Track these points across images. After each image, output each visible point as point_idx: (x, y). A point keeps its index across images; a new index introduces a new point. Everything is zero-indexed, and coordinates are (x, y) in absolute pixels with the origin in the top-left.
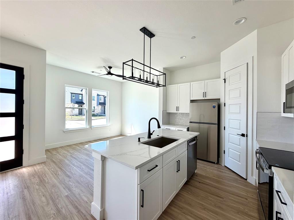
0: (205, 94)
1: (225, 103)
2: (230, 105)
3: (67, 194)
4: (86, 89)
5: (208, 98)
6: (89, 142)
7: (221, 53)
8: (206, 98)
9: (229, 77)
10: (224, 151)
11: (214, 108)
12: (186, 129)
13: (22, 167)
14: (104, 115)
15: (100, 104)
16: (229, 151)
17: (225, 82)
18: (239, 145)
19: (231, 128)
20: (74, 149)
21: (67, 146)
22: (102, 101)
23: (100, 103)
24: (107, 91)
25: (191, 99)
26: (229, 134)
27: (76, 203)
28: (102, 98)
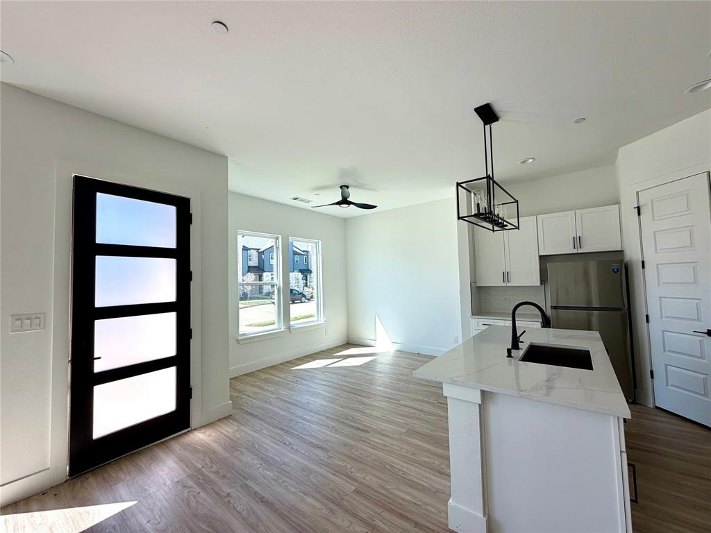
0: (577, 241)
1: (643, 262)
2: (659, 266)
3: (354, 488)
4: (277, 239)
5: (586, 249)
6: (289, 365)
7: (620, 149)
8: (580, 251)
9: (650, 202)
10: (652, 372)
11: (616, 273)
12: (540, 324)
13: (189, 429)
14: (259, 296)
15: (250, 269)
16: (668, 371)
17: (639, 214)
18: (701, 357)
19: (666, 317)
20: (266, 381)
21: (246, 375)
22: (254, 262)
23: (249, 267)
24: (316, 241)
25: (540, 254)
26: (663, 331)
27: (390, 505)
28: (254, 255)
